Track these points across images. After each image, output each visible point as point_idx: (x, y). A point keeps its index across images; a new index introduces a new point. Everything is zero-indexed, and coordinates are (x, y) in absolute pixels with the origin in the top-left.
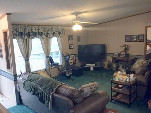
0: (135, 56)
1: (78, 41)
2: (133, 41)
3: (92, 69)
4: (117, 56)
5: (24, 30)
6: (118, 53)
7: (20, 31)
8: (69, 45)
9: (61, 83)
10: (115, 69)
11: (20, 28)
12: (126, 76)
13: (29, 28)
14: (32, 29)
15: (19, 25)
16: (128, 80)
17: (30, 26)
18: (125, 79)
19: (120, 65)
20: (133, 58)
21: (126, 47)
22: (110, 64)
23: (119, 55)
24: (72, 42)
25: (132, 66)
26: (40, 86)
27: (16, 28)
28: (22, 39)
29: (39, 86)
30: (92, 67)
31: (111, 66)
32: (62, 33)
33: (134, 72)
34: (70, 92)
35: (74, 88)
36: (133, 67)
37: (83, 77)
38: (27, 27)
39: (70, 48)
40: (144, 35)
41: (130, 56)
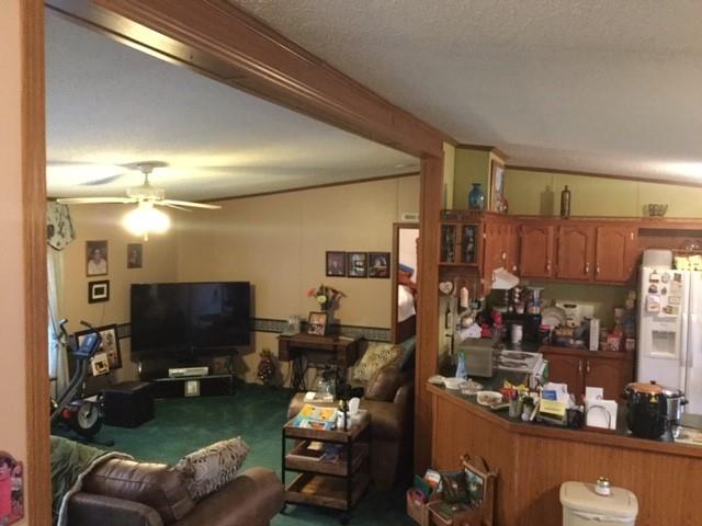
0: (360, 330)
1: (131, 266)
2: (353, 273)
3: (192, 388)
4: (297, 331)
6: (299, 317)
8: (91, 284)
9: (102, 452)
10: (287, 385)
12: (336, 409)
16: (340, 423)
18: (332, 419)
19: (308, 367)
20: (352, 340)
21: (327, 297)
22: (272, 364)
23: (305, 325)
24: (104, 271)
25: (350, 369)
30: (192, 378)
31: (273, 373)
32: (60, 233)
33: (359, 393)
34: (146, 480)
35: (161, 466)
36: (353, 375)
37: (155, 429)
39: (94, 297)
40: (389, 254)
41: (343, 329)
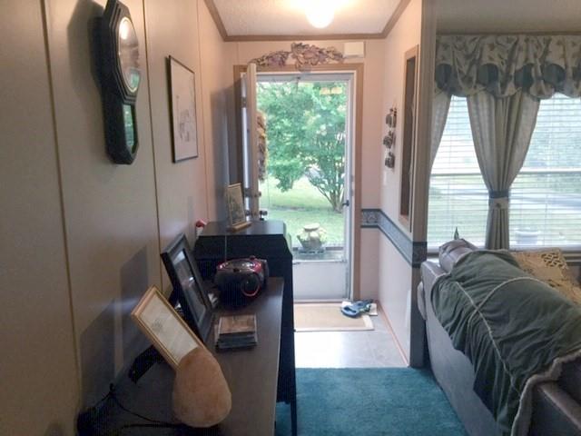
5: (506, 57)
7: (486, 60)
11: (492, 47)
13: (530, 49)
14: (546, 52)
15: (485, 34)
17: (541, 39)
26: (493, 321)
27: (471, 47)
28: (493, 100)
29: (486, 319)
38: (522, 43)
